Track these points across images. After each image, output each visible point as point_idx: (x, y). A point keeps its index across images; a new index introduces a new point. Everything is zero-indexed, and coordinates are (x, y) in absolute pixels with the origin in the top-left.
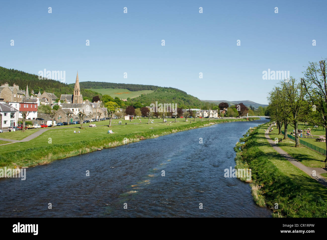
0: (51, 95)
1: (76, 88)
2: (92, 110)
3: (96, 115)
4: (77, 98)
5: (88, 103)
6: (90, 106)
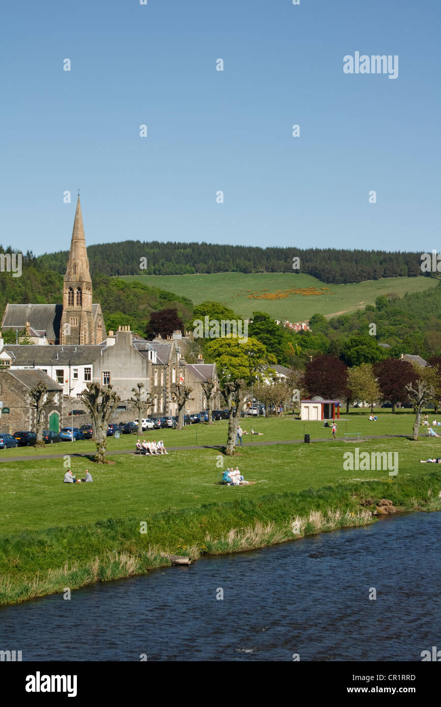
1: (71, 273)
2: (149, 373)
3: (168, 397)
4: (77, 318)
5: (129, 342)
6: (138, 355)
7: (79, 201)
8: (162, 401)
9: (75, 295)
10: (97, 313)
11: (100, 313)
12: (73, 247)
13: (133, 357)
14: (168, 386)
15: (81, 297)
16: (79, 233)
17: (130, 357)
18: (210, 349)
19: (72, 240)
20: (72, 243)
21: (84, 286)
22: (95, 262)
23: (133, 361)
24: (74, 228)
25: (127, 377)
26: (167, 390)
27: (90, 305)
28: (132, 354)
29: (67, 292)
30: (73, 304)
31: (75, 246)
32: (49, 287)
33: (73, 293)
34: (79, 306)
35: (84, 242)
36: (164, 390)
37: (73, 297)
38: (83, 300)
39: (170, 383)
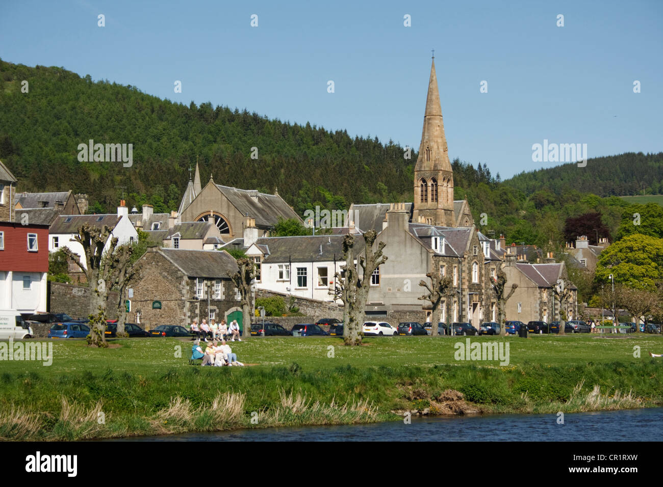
0: (255, 200)
1: (423, 160)
2: (429, 266)
3: (464, 303)
4: (432, 218)
5: (404, 226)
6: (415, 244)
7: (433, 66)
8: (455, 307)
9: (430, 189)
10: (462, 212)
11: (467, 212)
12: (426, 126)
13: (408, 245)
14: (465, 287)
15: (437, 191)
16: (434, 106)
17: (405, 246)
18: (606, 256)
19: (425, 117)
20: (425, 121)
21: (440, 176)
22: (584, 180)
23: (409, 251)
24: (427, 102)
25: (401, 273)
26: (464, 293)
27: (450, 201)
28: (407, 242)
29: (420, 185)
30: (426, 200)
31: (429, 124)
32: (504, 207)
33: (426, 185)
34: (435, 203)
35: (441, 119)
36: (459, 293)
37: (426, 191)
38: (439, 194)
39: (467, 283)
